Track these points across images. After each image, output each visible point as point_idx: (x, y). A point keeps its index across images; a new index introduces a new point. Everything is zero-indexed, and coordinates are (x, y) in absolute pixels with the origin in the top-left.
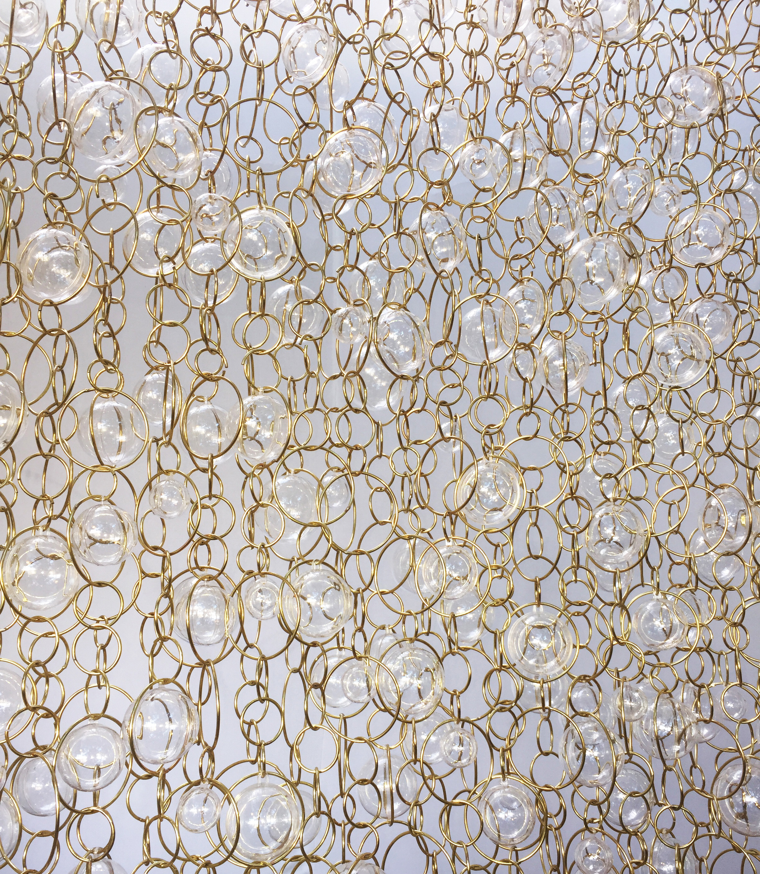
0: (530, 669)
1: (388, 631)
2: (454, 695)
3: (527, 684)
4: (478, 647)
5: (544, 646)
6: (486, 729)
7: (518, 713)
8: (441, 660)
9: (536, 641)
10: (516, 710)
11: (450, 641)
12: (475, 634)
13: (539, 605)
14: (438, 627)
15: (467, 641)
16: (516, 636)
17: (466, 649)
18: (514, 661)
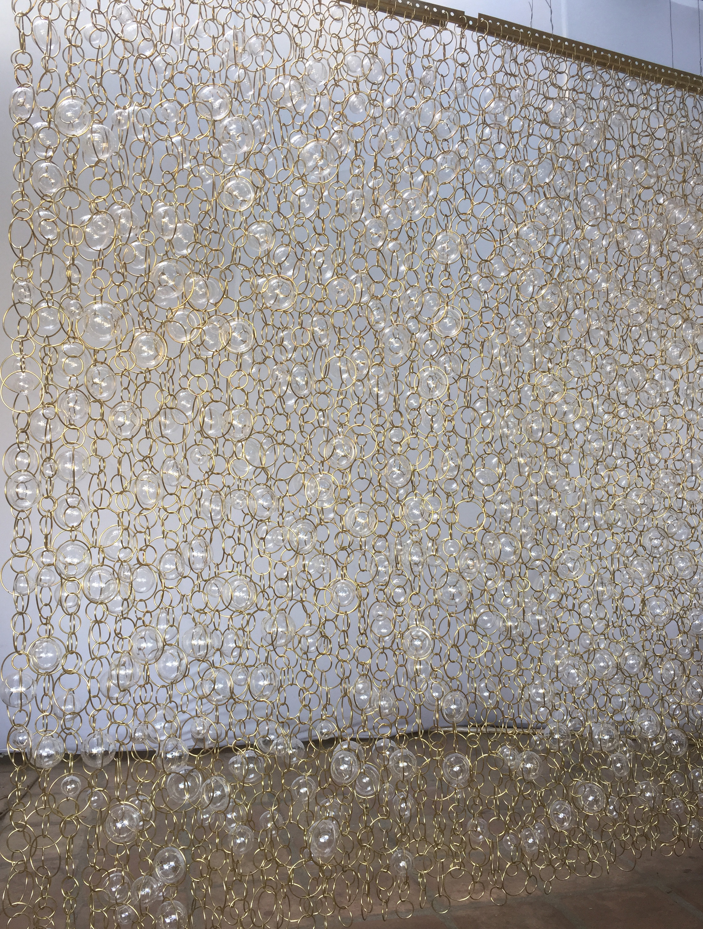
0: (357, 532)
1: (291, 513)
2: (321, 543)
3: (355, 539)
4: (333, 521)
5: (363, 521)
6: (335, 558)
7: (350, 551)
8: (316, 528)
9: (359, 520)
10: (349, 550)
11: (321, 519)
12: (332, 515)
13: (361, 503)
14: (314, 512)
15: (328, 519)
16: (350, 517)
17: (327, 522)
18: (349, 528)
